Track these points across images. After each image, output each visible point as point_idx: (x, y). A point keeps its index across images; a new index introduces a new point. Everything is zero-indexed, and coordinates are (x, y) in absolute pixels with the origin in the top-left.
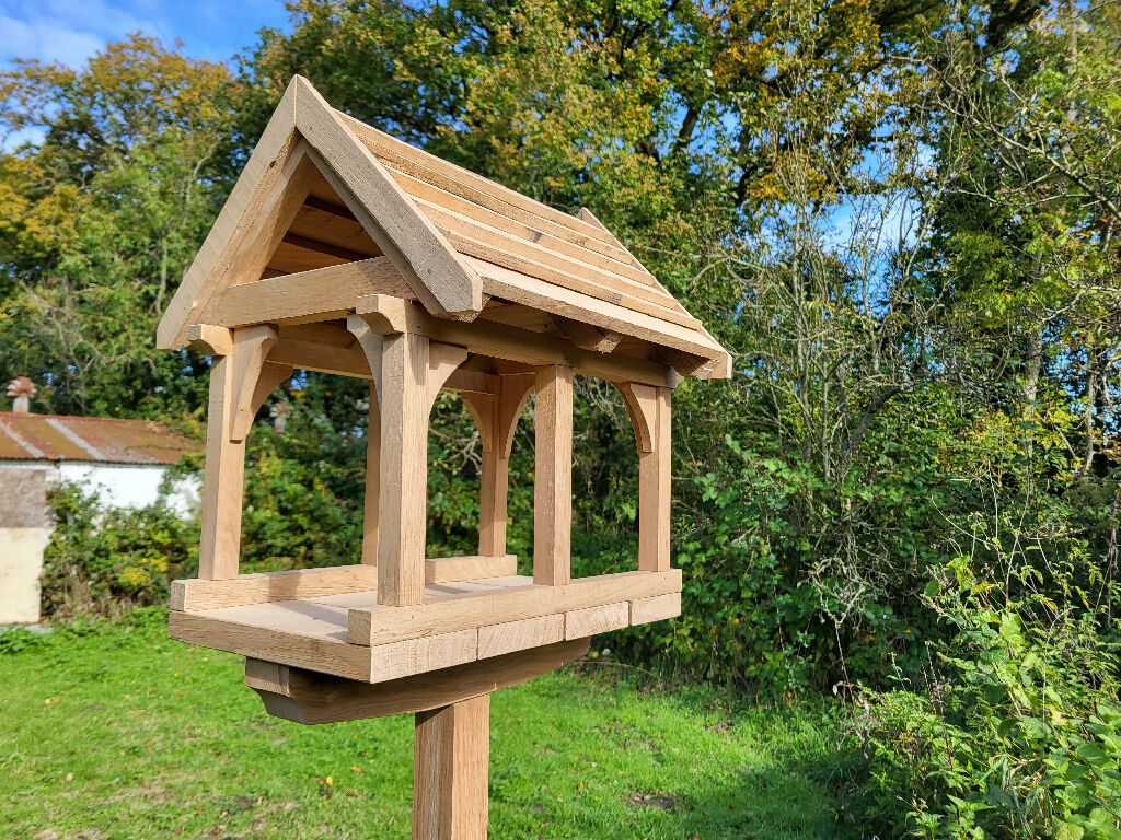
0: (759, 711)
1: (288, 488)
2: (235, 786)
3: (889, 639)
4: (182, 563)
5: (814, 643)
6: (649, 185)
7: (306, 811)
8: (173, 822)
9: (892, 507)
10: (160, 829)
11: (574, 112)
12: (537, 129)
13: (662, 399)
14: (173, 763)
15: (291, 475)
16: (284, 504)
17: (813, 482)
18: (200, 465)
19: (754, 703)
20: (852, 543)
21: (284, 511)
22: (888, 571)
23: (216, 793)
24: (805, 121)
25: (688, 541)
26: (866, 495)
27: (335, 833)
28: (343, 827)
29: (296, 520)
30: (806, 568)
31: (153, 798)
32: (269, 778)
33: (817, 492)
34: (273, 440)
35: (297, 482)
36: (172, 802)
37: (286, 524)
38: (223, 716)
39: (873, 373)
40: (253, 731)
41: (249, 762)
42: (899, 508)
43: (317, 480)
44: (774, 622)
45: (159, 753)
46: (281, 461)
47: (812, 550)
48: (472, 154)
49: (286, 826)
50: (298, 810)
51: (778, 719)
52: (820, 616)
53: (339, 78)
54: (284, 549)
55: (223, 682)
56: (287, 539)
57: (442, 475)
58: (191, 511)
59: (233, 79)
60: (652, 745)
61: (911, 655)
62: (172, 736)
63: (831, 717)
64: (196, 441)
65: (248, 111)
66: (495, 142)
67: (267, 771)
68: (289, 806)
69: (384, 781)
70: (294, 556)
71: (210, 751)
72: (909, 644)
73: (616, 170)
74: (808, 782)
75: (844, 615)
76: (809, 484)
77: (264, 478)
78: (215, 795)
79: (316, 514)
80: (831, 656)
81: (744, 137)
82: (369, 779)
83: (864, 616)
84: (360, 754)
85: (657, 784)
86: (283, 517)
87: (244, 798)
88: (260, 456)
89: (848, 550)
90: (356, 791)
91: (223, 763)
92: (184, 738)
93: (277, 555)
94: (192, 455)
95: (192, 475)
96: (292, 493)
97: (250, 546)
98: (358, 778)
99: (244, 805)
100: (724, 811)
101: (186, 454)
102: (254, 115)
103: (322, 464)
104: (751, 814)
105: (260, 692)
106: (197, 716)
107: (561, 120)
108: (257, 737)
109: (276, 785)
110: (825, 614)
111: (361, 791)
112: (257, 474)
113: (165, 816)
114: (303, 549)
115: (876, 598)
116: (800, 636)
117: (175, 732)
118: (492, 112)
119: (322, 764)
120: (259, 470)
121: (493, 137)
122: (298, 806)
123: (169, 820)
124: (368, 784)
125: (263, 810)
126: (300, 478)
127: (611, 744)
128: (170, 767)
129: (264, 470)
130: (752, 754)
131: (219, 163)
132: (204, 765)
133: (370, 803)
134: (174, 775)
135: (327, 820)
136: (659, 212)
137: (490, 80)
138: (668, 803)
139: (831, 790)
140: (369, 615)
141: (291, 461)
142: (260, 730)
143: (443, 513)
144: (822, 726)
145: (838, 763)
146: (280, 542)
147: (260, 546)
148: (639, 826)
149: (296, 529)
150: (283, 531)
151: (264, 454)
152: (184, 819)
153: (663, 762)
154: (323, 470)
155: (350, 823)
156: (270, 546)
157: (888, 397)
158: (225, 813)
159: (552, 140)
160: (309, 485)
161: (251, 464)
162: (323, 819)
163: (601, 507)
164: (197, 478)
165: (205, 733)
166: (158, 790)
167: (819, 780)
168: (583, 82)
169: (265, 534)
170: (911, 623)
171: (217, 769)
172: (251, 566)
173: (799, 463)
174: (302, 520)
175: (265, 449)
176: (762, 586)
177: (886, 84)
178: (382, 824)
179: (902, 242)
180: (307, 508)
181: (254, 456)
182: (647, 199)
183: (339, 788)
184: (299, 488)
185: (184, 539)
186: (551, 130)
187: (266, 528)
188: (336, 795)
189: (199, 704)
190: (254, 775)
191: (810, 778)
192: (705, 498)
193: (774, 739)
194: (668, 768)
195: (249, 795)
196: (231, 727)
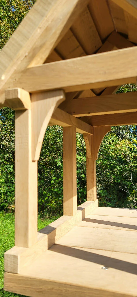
192: (58, 165)
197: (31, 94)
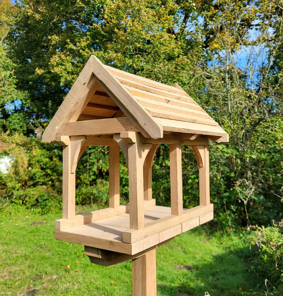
0: (218, 234)
1: (43, 160)
2: (34, 271)
3: (263, 206)
4: (5, 189)
5: (237, 209)
6: (173, 45)
7: (61, 279)
8: (13, 285)
9: (262, 160)
10: (9, 288)
11: (145, 18)
12: (132, 25)
13: (206, 149)
14: (10, 264)
15: (44, 155)
16: (42, 166)
17: (235, 152)
18: (10, 153)
19: (216, 231)
20: (249, 173)
21: (42, 169)
22: (261, 182)
23: (27, 273)
24: (229, 22)
25: (192, 175)
26: (254, 157)
27: (72, 285)
28: (75, 283)
29: (47, 172)
30: (234, 183)
31: (4, 277)
32: (46, 267)
33: (236, 156)
34: (37, 142)
35: (46, 157)
36: (12, 278)
37: (44, 173)
38: (27, 245)
39: (255, 113)
40: (38, 250)
41: (39, 262)
42: (265, 160)
43: (54, 157)
44: (223, 202)
45: (5, 260)
46: (40, 150)
47: (235, 176)
48: (107, 34)
49: (54, 284)
50: (58, 278)
51: (225, 236)
52: (239, 200)
53: (55, 5)
54: (43, 183)
55: (25, 233)
56: (44, 179)
57: (101, 154)
58: (7, 170)
59: (13, 5)
60: (182, 248)
61: (270, 212)
62: (8, 253)
63: (243, 234)
64: (7, 143)
65: (19, 17)
66: (116, 30)
67: (45, 265)
68: (55, 277)
69: (88, 266)
70: (47, 185)
71: (23, 258)
72: (269, 208)
73: (161, 40)
74: (236, 258)
75: (247, 199)
76: (234, 153)
77: (34, 157)
78: (27, 274)
79: (55, 169)
80: (243, 213)
81: (206, 25)
82: (82, 265)
83: (254, 200)
84: (78, 257)
85: (185, 261)
86: (42, 171)
87: (38, 275)
88: (32, 149)
89: (248, 176)
90: (78, 270)
91: (28, 262)
92: (13, 254)
93: (40, 185)
94: (7, 149)
95: (7, 156)
96: (45, 162)
97: (30, 182)
98: (79, 265)
99: (38, 277)
100: (209, 270)
101: (4, 149)
102: (22, 19)
103: (56, 151)
104: (218, 270)
105: (89, 256)
106: (17, 246)
107: (140, 21)
108: (40, 252)
109: (49, 269)
110: (241, 199)
111: (80, 270)
112: (32, 155)
113: (10, 283)
114: (50, 182)
115: (258, 193)
116: (232, 207)
117: (9, 252)
118: (114, 18)
119: (65, 261)
120: (32, 153)
121: (116, 28)
122: (58, 277)
123: (11, 284)
124: (82, 267)
125: (45, 278)
126: (48, 156)
127: (167, 248)
128: (9, 265)
129: (34, 154)
130: (217, 249)
131: (9, 37)
132: (22, 264)
133: (84, 274)
134: (11, 268)
135: (69, 281)
136: (177, 55)
137: (113, 7)
138: (189, 268)
139: (244, 260)
140: (131, 234)
141: (44, 150)
142: (41, 250)
143: (102, 167)
144: (240, 238)
145: (247, 251)
146: (42, 180)
147: (34, 182)
148: (179, 277)
149: (47, 175)
150: (43, 176)
151: (34, 148)
152: (17, 284)
153: (186, 254)
154: (56, 153)
155: (77, 281)
156: (38, 182)
157: (260, 121)
158: (32, 281)
159: (137, 29)
160: (51, 158)
161: (29, 151)
162: (67, 281)
163: (158, 162)
164: (9, 158)
165: (21, 252)
166: (6, 274)
167: (240, 257)
168: (147, 7)
169: (36, 177)
170: (270, 201)
171: (26, 265)
172: (31, 189)
173: (230, 146)
174: (49, 171)
175: (34, 146)
176: (218, 190)
177: (256, 5)
178: (89, 281)
179: (263, 63)
180: (51, 167)
181: (30, 148)
182: (173, 50)
183: (72, 270)
184: (47, 160)
185: (5, 180)
186: (137, 26)
187: (36, 175)
188: (71, 272)
189: (17, 241)
190: (41, 267)
191: (237, 256)
193: (224, 243)
194: (188, 256)
195: (40, 274)
196: (30, 249)
197: (70, 137)
